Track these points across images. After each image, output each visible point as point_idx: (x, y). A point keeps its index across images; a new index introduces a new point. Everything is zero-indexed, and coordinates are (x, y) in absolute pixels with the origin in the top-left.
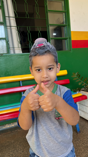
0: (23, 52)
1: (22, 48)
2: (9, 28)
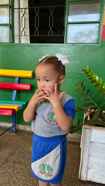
0: (31, 42)
1: (30, 37)
2: (16, 12)
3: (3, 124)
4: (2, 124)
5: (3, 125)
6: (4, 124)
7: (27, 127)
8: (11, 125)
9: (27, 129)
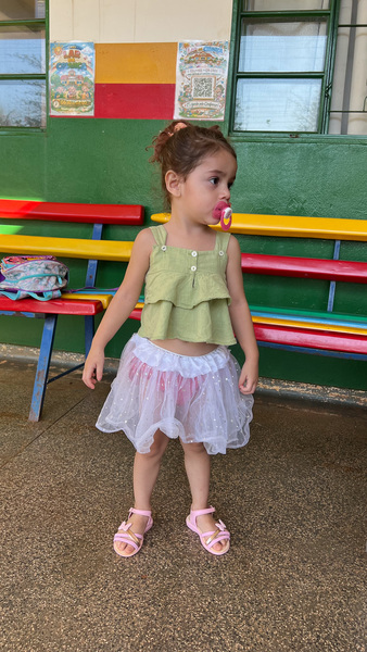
2: (344, 34)
3: (275, 387)
4: (272, 385)
5: (277, 388)
6: (280, 385)
7: (360, 395)
8: (303, 387)
9: (359, 400)
